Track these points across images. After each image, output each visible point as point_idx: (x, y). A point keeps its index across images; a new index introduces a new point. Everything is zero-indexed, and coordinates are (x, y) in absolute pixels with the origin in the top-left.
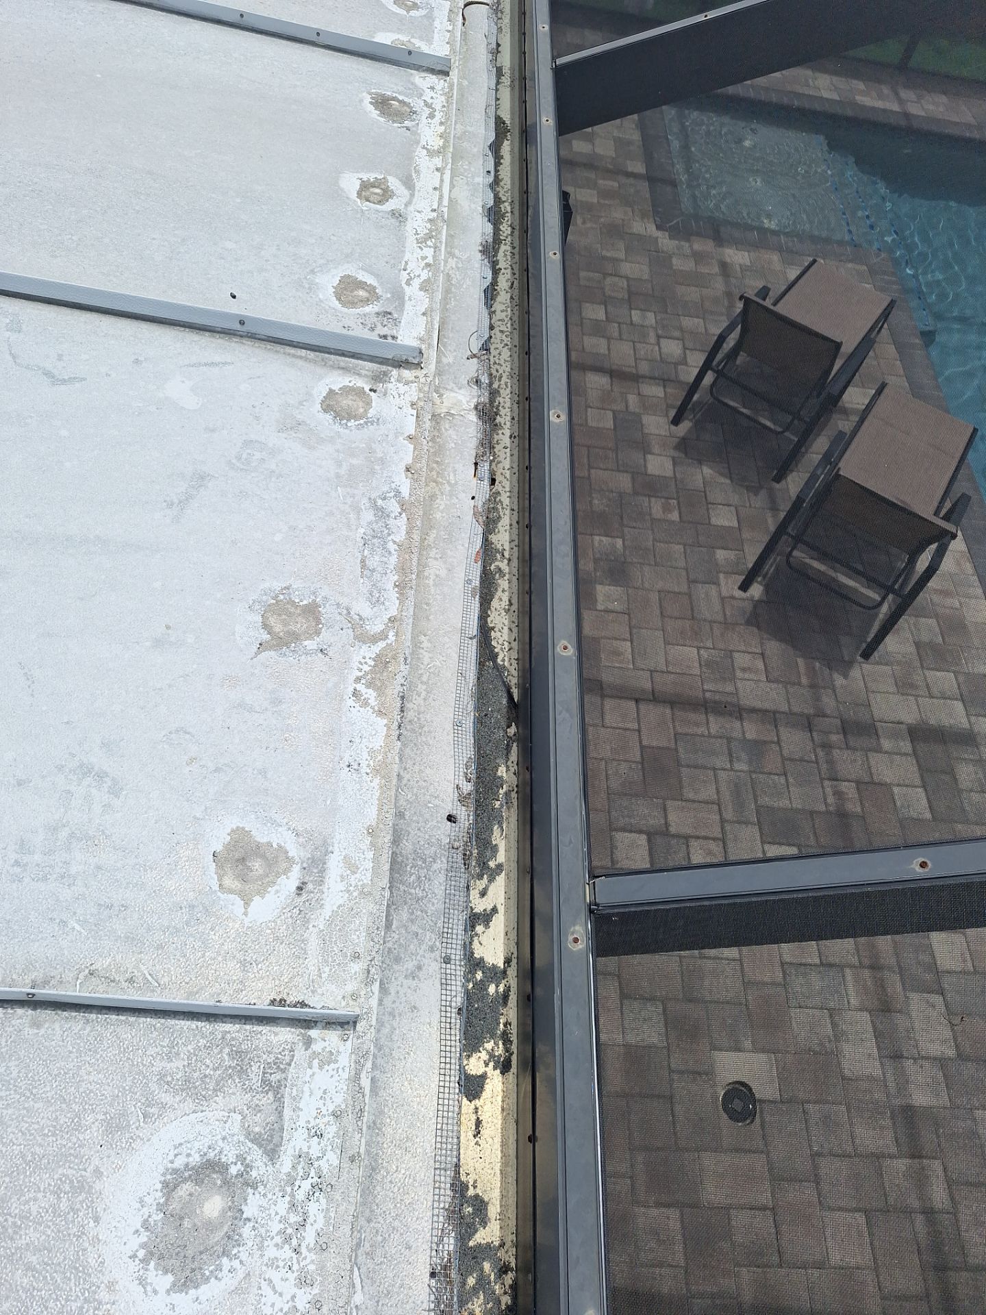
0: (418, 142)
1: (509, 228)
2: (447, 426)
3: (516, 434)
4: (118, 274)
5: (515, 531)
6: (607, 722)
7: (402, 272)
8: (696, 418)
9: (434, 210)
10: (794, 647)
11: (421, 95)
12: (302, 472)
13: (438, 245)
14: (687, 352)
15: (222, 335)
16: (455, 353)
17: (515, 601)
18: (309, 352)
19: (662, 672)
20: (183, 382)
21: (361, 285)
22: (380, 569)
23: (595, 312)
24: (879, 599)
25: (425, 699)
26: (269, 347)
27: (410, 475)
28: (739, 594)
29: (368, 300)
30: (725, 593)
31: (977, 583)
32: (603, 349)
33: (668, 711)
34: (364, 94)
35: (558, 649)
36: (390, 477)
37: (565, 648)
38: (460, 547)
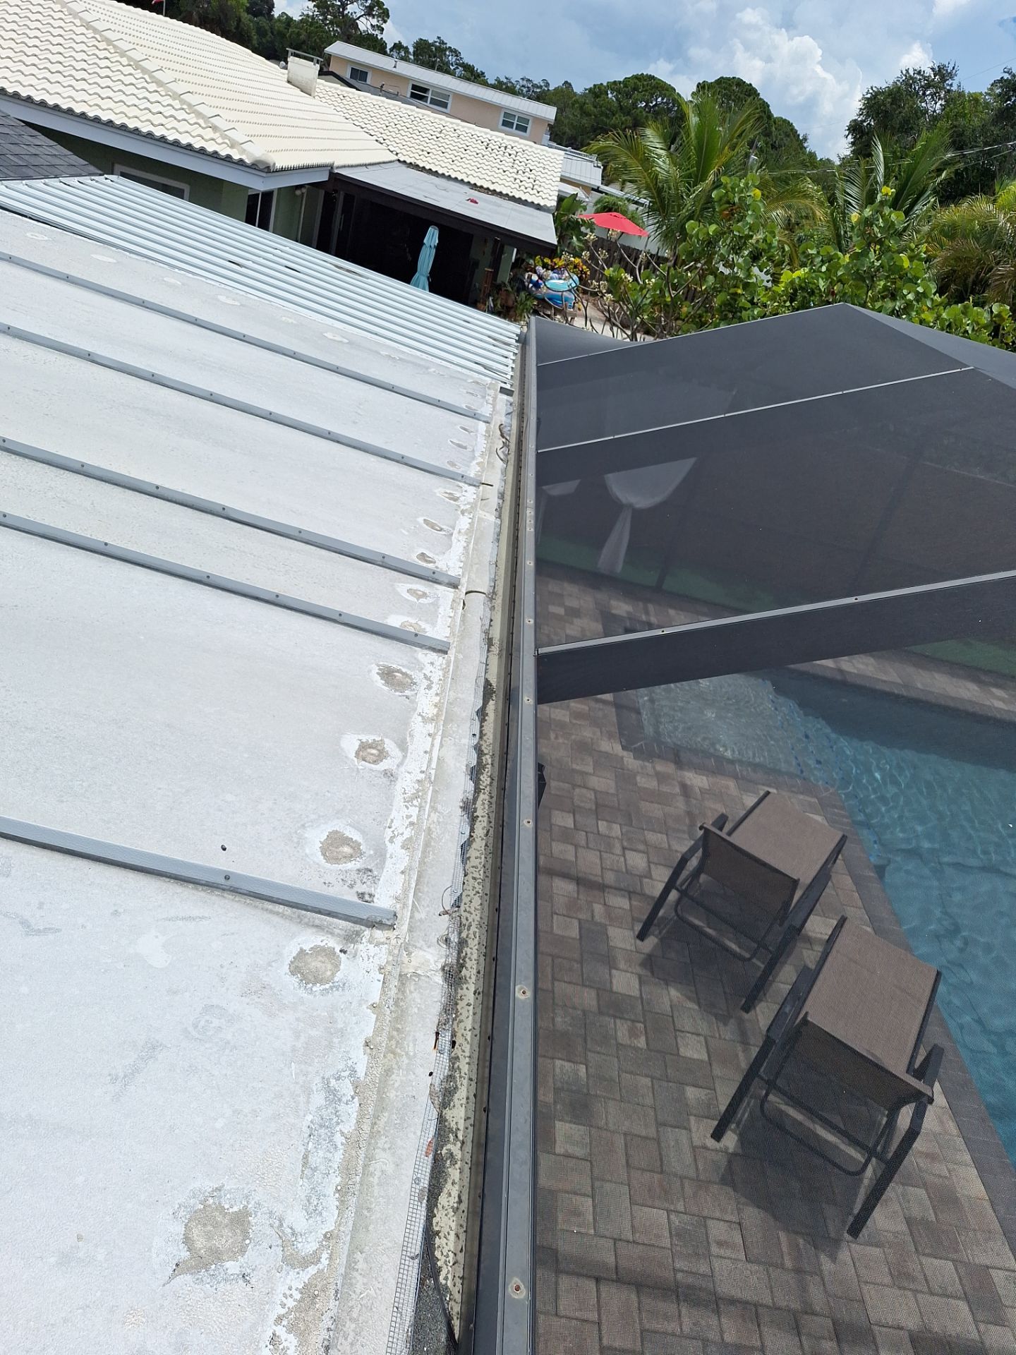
0: (415, 710)
1: (489, 779)
2: (412, 988)
3: (481, 990)
4: (118, 822)
5: (472, 1106)
6: (562, 1310)
7: (387, 829)
8: (662, 934)
9: (422, 772)
10: (776, 1218)
11: (422, 669)
12: (258, 1043)
13: (423, 804)
14: (652, 866)
15: (205, 888)
16: (428, 909)
17: (465, 1198)
18: (286, 908)
19: (628, 1242)
20: (157, 937)
21: (347, 841)
22: (322, 1168)
23: (563, 820)
24: (863, 1161)
25: (352, 1344)
26: (248, 901)
27: (369, 1051)
28: (711, 1143)
29: (352, 856)
30: (697, 1142)
31: (964, 1147)
32: (571, 857)
33: (634, 1297)
34: (373, 665)
35: (510, 1290)
36: (348, 1052)
37: (518, 1288)
38: (411, 1136)
